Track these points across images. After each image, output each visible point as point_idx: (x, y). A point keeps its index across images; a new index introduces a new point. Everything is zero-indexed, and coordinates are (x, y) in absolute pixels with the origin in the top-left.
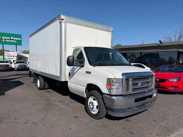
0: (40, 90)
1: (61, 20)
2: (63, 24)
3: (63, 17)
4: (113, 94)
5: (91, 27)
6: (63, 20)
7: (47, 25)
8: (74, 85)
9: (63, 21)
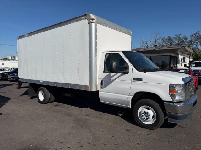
0: (44, 104)
1: (91, 20)
2: (93, 25)
3: (93, 16)
4: (175, 101)
5: (116, 29)
6: (93, 19)
7: (61, 24)
8: (110, 95)
9: (94, 21)
